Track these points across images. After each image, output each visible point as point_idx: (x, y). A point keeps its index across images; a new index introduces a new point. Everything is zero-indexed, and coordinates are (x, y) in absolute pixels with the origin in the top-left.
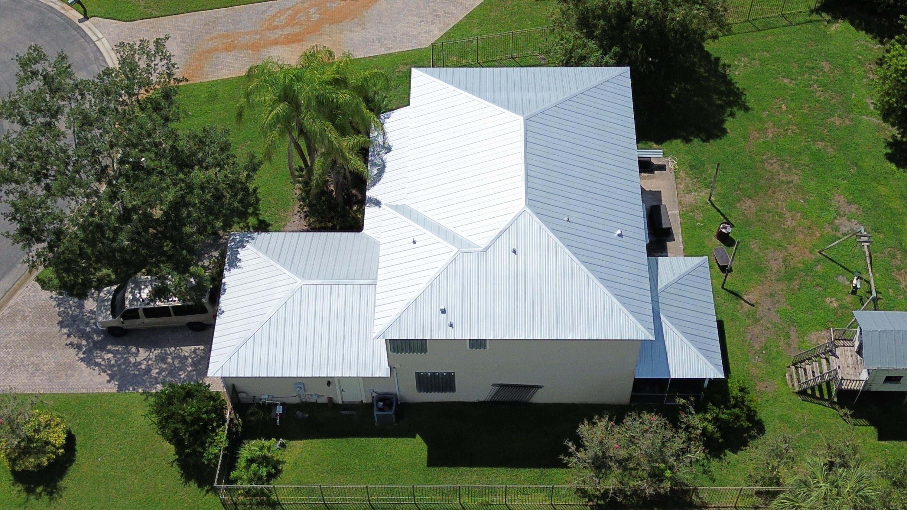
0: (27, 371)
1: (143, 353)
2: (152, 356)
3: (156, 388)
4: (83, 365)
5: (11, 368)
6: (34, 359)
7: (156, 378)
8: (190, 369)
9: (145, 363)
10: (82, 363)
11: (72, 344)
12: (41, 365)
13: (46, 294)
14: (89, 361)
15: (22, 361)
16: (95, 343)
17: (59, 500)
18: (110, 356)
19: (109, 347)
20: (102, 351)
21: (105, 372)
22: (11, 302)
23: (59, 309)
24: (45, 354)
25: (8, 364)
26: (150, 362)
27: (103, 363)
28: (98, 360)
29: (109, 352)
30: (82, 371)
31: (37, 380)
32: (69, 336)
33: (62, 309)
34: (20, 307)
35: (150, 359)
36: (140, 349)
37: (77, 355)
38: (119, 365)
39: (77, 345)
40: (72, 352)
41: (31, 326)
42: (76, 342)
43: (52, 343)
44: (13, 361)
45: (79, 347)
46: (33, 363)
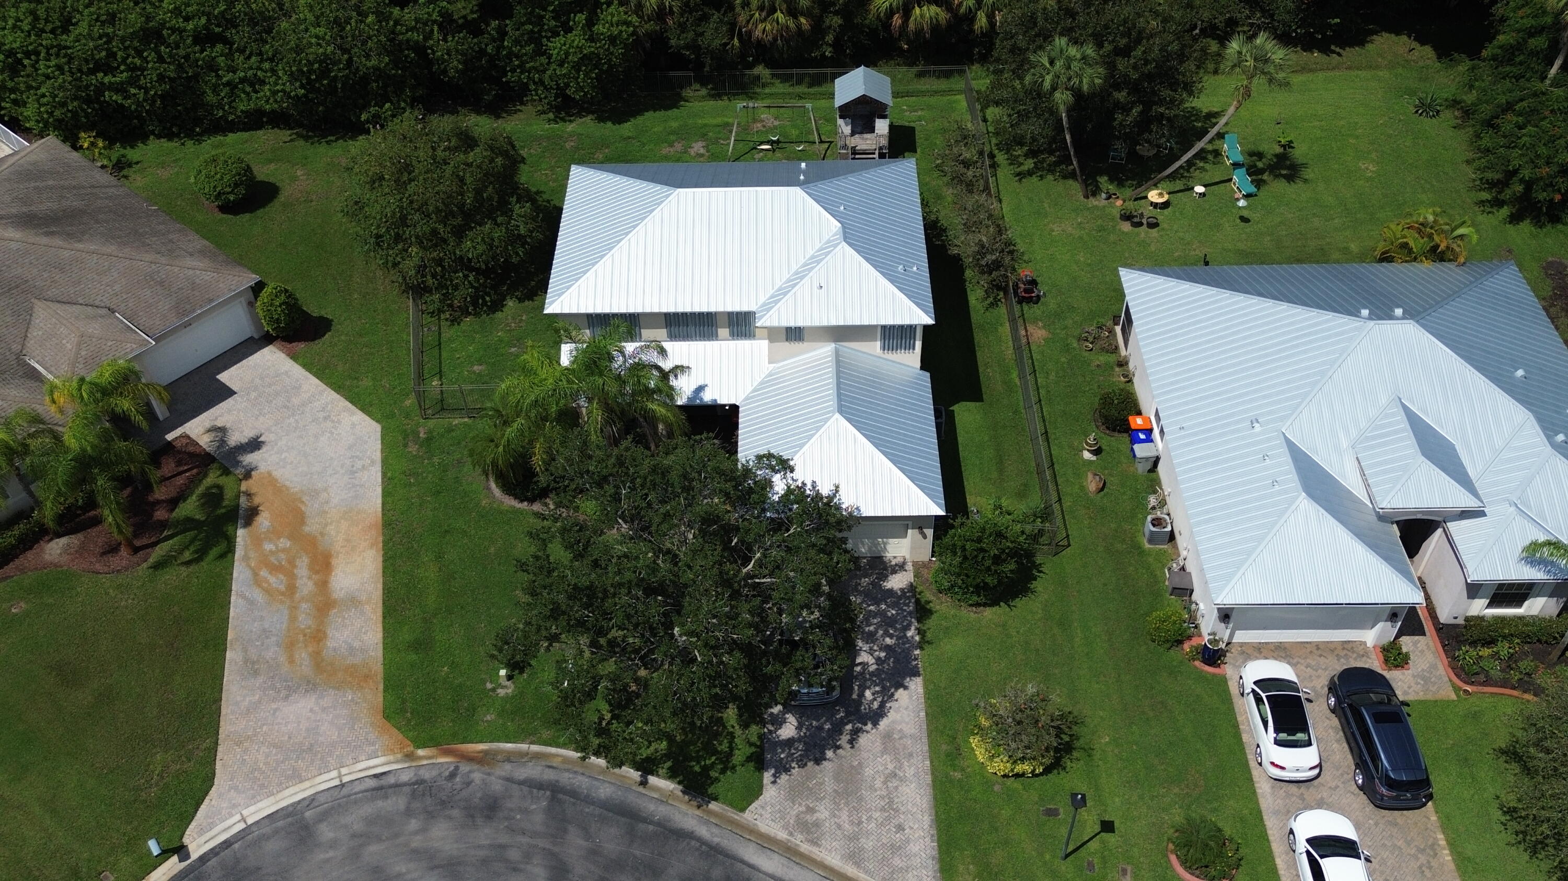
0: (896, 788)
1: (864, 657)
2: (866, 647)
3: (912, 637)
4: (884, 723)
5: (893, 810)
6: (878, 784)
7: (898, 638)
8: (883, 607)
9: (877, 653)
10: (881, 723)
11: (852, 742)
12: (887, 772)
13: (770, 793)
14: (876, 716)
15: (882, 797)
16: (848, 714)
17: (1076, 713)
18: (868, 694)
19: (855, 696)
20: (860, 704)
21: (893, 695)
22: (782, 835)
23: (794, 768)
24: (868, 771)
25: (886, 814)
26: (875, 648)
27: (880, 699)
28: (876, 705)
29: (861, 695)
30: (893, 722)
31: (910, 772)
32: (839, 747)
33: (794, 765)
34: (792, 821)
35: (871, 649)
36: (859, 660)
37: (867, 732)
38: (882, 680)
39: (851, 735)
40: (864, 740)
41: (824, 798)
42: (848, 737)
43: (852, 767)
44: (883, 809)
45: (856, 733)
46: (885, 783)
